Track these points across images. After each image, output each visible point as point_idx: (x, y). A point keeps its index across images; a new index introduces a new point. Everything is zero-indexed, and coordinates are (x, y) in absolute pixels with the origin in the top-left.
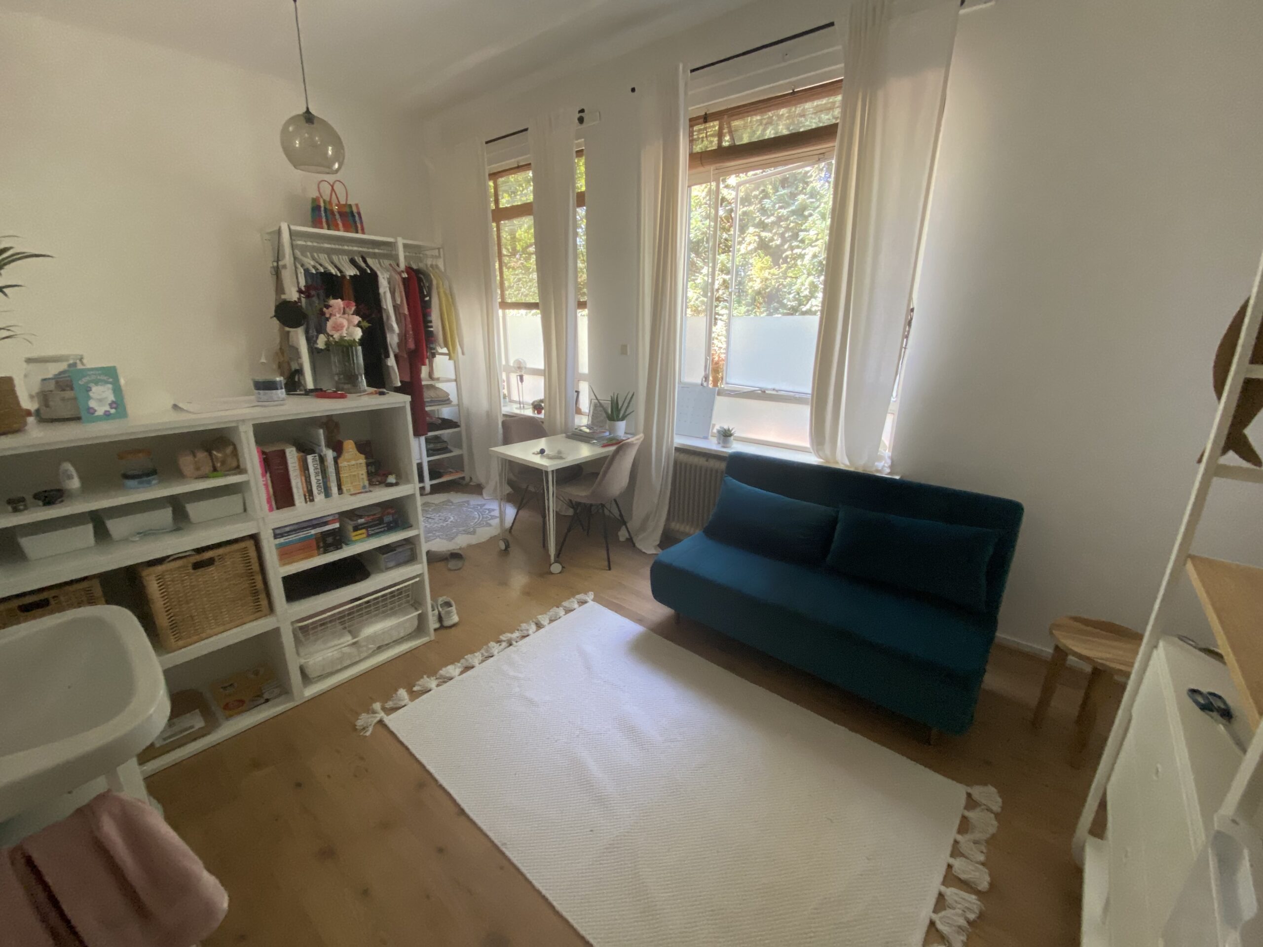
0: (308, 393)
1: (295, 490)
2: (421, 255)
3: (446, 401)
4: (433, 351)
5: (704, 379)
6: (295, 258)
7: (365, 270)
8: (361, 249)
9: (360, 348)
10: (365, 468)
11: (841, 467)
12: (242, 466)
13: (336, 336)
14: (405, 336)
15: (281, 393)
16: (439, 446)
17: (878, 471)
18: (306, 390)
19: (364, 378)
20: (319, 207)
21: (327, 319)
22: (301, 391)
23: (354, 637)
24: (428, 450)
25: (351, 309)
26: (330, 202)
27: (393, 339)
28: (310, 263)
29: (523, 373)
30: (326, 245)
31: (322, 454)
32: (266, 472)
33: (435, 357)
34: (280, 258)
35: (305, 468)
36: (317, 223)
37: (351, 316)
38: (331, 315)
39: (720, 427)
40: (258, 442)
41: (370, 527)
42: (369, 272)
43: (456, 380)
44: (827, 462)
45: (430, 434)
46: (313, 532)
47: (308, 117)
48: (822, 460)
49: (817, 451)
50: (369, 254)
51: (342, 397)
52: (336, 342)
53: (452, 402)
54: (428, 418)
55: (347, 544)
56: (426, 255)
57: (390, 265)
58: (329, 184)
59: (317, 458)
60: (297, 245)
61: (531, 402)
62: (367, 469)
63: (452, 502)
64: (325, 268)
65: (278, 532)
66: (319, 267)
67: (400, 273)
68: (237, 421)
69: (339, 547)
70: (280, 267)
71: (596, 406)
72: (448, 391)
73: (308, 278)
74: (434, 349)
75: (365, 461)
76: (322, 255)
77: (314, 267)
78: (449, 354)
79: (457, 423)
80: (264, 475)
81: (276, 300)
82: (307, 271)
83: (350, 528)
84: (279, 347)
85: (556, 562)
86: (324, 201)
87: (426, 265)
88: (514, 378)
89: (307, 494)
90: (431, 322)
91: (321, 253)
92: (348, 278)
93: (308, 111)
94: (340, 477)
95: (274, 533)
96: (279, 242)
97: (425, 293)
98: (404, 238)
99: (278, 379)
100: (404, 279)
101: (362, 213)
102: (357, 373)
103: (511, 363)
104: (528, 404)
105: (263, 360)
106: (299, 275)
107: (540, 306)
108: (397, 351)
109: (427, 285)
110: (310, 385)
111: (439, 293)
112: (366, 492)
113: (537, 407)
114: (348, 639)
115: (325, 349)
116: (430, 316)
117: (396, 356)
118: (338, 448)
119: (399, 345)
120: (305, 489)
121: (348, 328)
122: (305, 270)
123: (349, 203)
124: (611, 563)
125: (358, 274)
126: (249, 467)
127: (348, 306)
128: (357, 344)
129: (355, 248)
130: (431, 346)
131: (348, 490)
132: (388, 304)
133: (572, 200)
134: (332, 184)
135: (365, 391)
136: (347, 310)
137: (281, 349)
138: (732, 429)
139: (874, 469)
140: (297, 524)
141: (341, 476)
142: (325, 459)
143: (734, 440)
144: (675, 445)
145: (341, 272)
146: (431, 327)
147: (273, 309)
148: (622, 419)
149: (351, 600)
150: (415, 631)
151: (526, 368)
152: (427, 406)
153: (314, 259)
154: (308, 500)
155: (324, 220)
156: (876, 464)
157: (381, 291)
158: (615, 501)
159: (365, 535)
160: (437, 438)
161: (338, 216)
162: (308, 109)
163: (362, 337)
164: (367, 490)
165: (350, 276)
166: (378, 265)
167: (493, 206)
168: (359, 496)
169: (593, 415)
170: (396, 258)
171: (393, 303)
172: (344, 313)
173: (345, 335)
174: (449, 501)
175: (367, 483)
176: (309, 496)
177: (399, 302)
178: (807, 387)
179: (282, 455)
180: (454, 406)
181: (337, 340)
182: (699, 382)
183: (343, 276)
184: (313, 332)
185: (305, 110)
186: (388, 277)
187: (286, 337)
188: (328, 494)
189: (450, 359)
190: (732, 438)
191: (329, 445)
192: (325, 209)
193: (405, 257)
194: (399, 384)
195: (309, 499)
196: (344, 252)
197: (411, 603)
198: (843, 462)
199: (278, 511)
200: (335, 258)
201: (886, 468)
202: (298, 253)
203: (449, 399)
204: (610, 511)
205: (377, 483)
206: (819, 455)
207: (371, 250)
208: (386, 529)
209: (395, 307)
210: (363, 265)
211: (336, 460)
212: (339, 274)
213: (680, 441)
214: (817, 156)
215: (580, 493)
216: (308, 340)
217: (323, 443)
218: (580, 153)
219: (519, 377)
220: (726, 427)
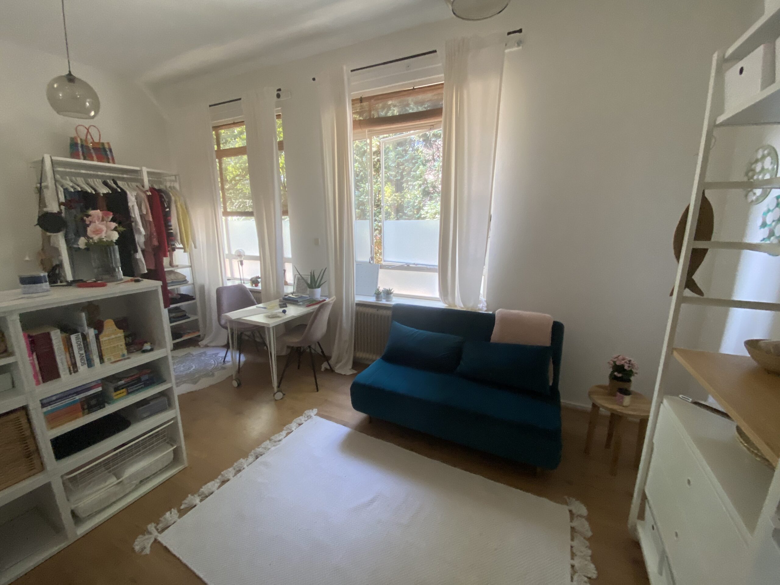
0: (70, 284)
1: (60, 365)
2: (162, 180)
3: (184, 281)
4: (173, 247)
5: (371, 259)
6: (56, 181)
7: (116, 190)
8: (112, 175)
9: (116, 247)
10: (124, 340)
11: (458, 308)
12: (10, 350)
13: (96, 238)
14: (150, 236)
15: (46, 285)
16: (180, 314)
17: (480, 309)
18: (67, 282)
19: (120, 270)
20: (76, 144)
21: (88, 226)
22: (61, 282)
23: (118, 479)
24: (170, 319)
25: (108, 217)
26: (86, 140)
27: (140, 239)
28: (69, 184)
29: (242, 259)
30: (83, 172)
31: (85, 333)
32: (32, 354)
33: (175, 250)
34: (43, 181)
35: (68, 346)
36: (74, 155)
37: (108, 223)
38: (91, 222)
39: (384, 289)
40: (25, 327)
41: (128, 386)
42: (119, 190)
43: (191, 266)
44: (450, 306)
45: (172, 306)
46: (77, 397)
47: (70, 78)
48: (447, 305)
49: (444, 300)
50: (120, 179)
51: (103, 285)
52: (95, 243)
53: (188, 282)
54: (170, 295)
55: (109, 403)
56: (165, 179)
57: (137, 186)
58: (86, 128)
59: (80, 336)
60: (58, 171)
61: (250, 278)
62: (125, 340)
63: (192, 355)
64: (81, 188)
65: (45, 401)
66: (77, 187)
67: (145, 192)
68: (5, 312)
69: (102, 406)
70: (43, 188)
71: (298, 279)
72: (184, 274)
73: (67, 195)
74: (174, 245)
75: (123, 334)
76: (79, 178)
77: (72, 187)
78: (184, 248)
79: (193, 296)
80: (30, 355)
81: (39, 212)
82: (66, 190)
83: (112, 390)
84: (41, 248)
85: (278, 391)
86: (81, 139)
87: (166, 186)
88: (236, 263)
89: (71, 367)
90: (171, 226)
91: (78, 177)
92: (102, 195)
93: (70, 74)
94: (101, 350)
95: (42, 404)
96: (42, 168)
97: (166, 206)
98: (147, 167)
99: (42, 275)
100: (148, 197)
101: (112, 147)
102: (114, 266)
103: (233, 252)
104: (247, 280)
105: (27, 258)
106: (59, 193)
107: (255, 214)
108: (144, 247)
109: (167, 200)
110: (70, 278)
111: (176, 206)
112: (125, 359)
113: (255, 282)
114: (113, 480)
115: (85, 249)
116: (170, 222)
117: (143, 251)
118: (99, 327)
119: (145, 243)
120: (70, 363)
121: (107, 232)
122: (64, 189)
123: (102, 141)
124: (318, 386)
125: (111, 192)
126: (16, 349)
127: (106, 215)
128: (114, 244)
129: (107, 174)
130: (173, 243)
131: (110, 359)
132: (136, 213)
133: (275, 147)
134: (87, 127)
135: (122, 279)
136: (105, 218)
137: (43, 249)
138: (392, 290)
139: (477, 309)
140: (61, 393)
141: (102, 348)
142: (87, 336)
143: (393, 296)
144: (356, 302)
145: (95, 190)
146: (172, 229)
147: (37, 218)
148: (319, 287)
149: (114, 449)
150: (171, 463)
151: (244, 255)
152: (169, 286)
153: (72, 181)
154: (72, 371)
155: (81, 153)
156: (479, 305)
157: (130, 204)
158: (318, 343)
159: (125, 394)
160: (177, 308)
161: (92, 151)
162: (70, 72)
163: (119, 238)
164: (126, 357)
165: (104, 194)
166: (126, 186)
167: (216, 147)
168: (119, 363)
169: (297, 286)
170: (142, 181)
171: (140, 213)
172: (103, 220)
173: (104, 237)
174: (189, 353)
175: (125, 352)
176: (74, 368)
177: (145, 212)
178: (435, 262)
179: (47, 338)
180: (190, 284)
181: (96, 241)
182: (368, 260)
183: (97, 194)
184: (72, 236)
185: (67, 73)
186: (135, 194)
187: (47, 241)
188: (90, 364)
189: (185, 251)
190: (392, 295)
191: (91, 324)
192: (82, 146)
193: (149, 181)
194: (146, 272)
195: (74, 370)
196: (97, 177)
197: (167, 441)
198: (459, 306)
199: (44, 384)
200: (90, 181)
201: (484, 308)
202: (58, 176)
203: (186, 280)
204: (315, 351)
205: (135, 351)
206: (445, 302)
207: (120, 176)
208: (143, 386)
209: (142, 216)
210: (114, 186)
211: (97, 337)
212: (94, 193)
213: (359, 299)
214: (429, 127)
215: (294, 340)
216: (67, 241)
217: (85, 322)
218: (278, 116)
219: (239, 262)
220: (387, 288)
